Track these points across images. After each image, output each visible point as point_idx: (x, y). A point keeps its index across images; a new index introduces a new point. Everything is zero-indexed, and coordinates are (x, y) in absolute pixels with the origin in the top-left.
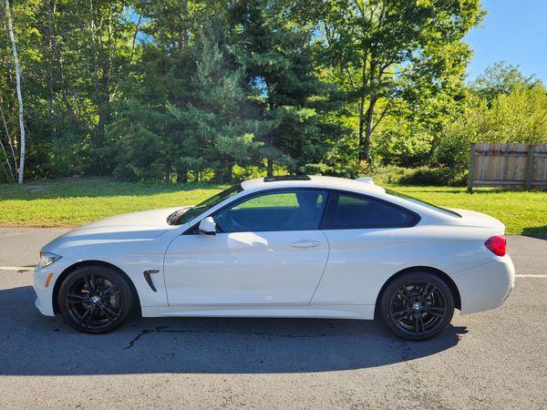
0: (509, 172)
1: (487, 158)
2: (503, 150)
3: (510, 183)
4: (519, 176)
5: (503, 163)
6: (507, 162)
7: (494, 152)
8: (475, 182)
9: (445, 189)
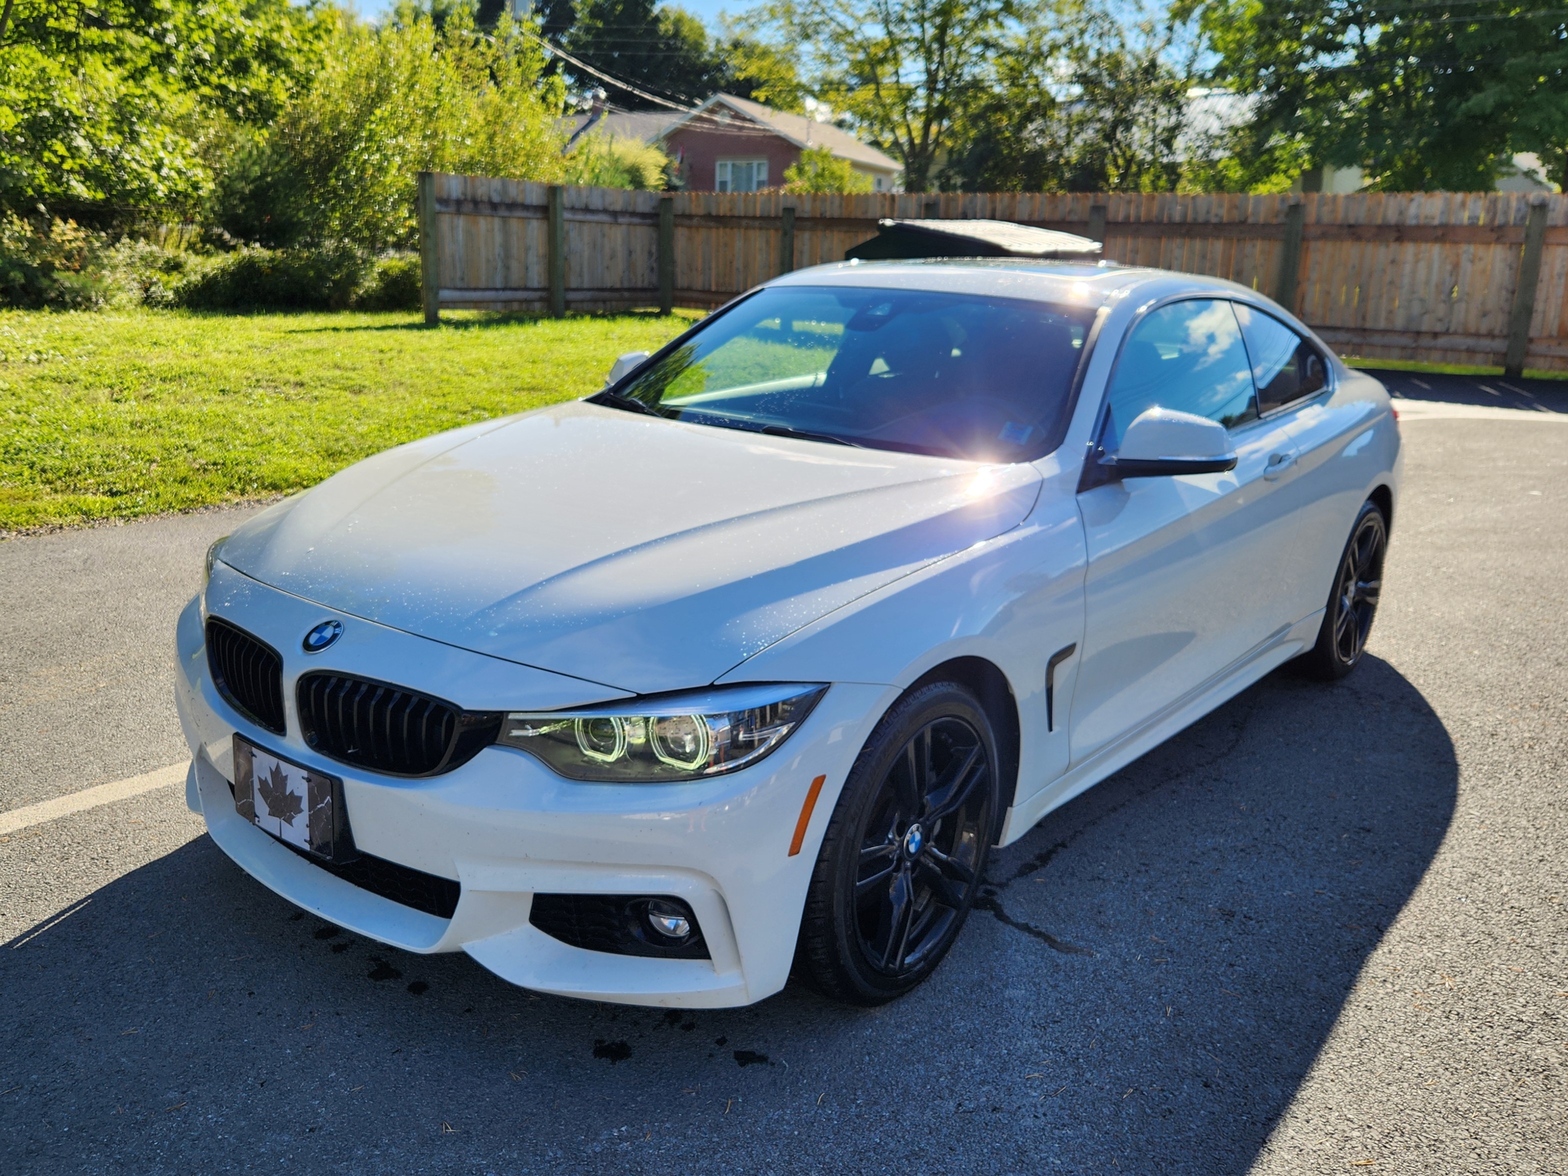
0: (514, 265)
1: (461, 222)
2: (496, 199)
3: (520, 295)
4: (536, 276)
5: (498, 238)
6: (506, 233)
7: (476, 202)
8: (445, 294)
9: (343, 319)
